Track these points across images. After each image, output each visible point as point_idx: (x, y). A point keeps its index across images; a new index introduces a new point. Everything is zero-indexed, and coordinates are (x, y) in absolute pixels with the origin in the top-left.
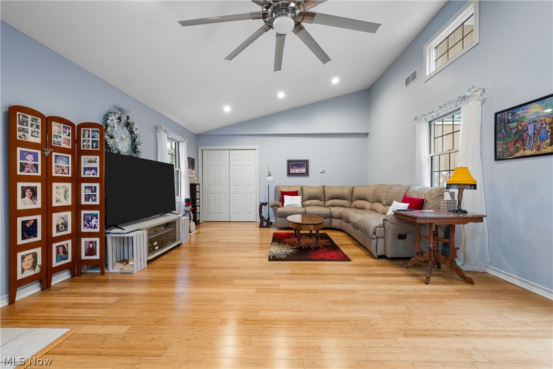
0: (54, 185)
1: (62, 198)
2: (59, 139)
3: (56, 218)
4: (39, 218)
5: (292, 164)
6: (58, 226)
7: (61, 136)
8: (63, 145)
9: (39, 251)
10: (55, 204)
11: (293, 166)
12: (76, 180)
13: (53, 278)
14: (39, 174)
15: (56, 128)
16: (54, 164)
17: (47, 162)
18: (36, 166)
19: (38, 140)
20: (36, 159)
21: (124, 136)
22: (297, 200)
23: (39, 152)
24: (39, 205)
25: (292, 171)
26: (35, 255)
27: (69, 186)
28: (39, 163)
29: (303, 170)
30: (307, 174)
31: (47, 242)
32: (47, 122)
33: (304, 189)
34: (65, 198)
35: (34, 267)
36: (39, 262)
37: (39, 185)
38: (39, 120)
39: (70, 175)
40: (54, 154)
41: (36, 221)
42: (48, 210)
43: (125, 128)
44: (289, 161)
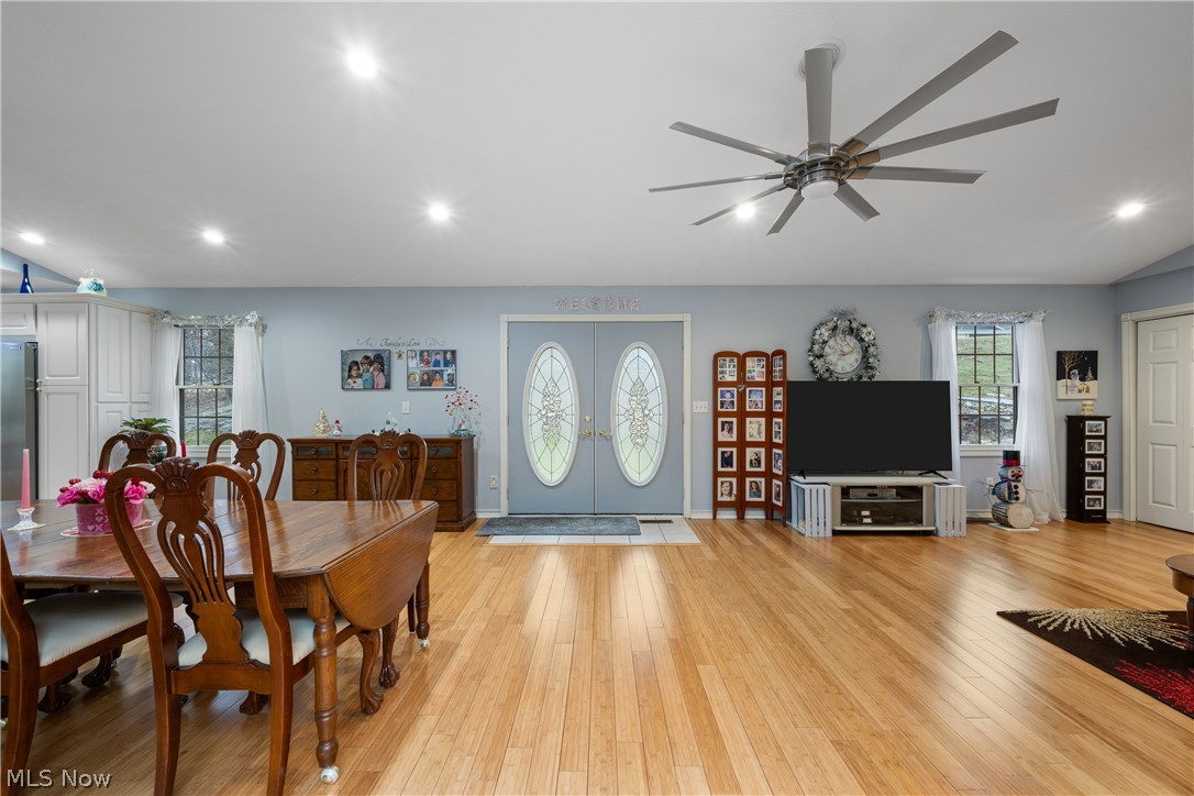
0: (748, 420)
1: (755, 433)
2: (753, 374)
3: (750, 453)
4: (734, 450)
6: (751, 461)
7: (756, 370)
8: (757, 379)
9: (734, 480)
10: (748, 439)
12: (769, 414)
13: (747, 512)
14: (735, 410)
15: (750, 363)
16: (748, 399)
17: (742, 396)
18: (732, 402)
19: (735, 379)
20: (733, 396)
21: (846, 349)
23: (735, 389)
24: (734, 439)
26: (731, 483)
27: (763, 420)
28: (735, 400)
31: (742, 475)
32: (741, 360)
34: (759, 433)
35: (730, 494)
36: (735, 492)
37: (734, 420)
38: (736, 360)
39: (764, 409)
40: (748, 389)
41: (732, 453)
42: (742, 444)
43: (848, 337)
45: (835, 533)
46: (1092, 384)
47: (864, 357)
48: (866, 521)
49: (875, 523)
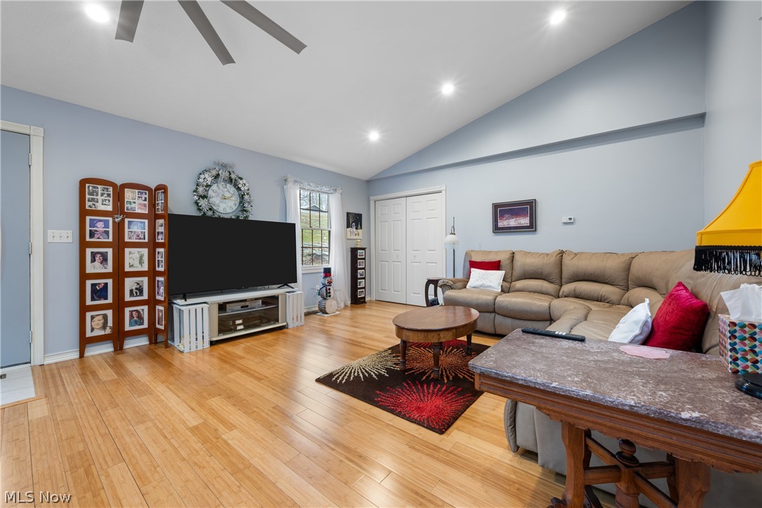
0: (127, 250)
1: (136, 263)
2: (133, 205)
3: (130, 283)
4: (110, 282)
5: (501, 210)
6: (131, 291)
7: (136, 202)
8: (138, 211)
9: (109, 313)
10: (127, 269)
11: (503, 214)
12: (153, 245)
13: (126, 342)
14: (111, 239)
15: (129, 194)
16: (126, 230)
17: (119, 228)
18: (107, 233)
19: (110, 208)
20: (106, 225)
21: (227, 195)
22: (493, 279)
23: (110, 219)
24: (109, 269)
25: (501, 224)
26: (105, 317)
27: (145, 251)
28: (110, 230)
29: (525, 221)
30: (532, 227)
31: (119, 306)
32: (119, 193)
33: (517, 257)
34: (141, 262)
35: (104, 326)
36: (110, 323)
37: (110, 251)
38: (111, 189)
39: (146, 240)
40: (127, 220)
41: (106, 284)
42: (119, 274)
43: (228, 185)
44: (496, 207)
45: (212, 343)
46: (360, 231)
47: (241, 202)
48: (239, 328)
49: (246, 328)
